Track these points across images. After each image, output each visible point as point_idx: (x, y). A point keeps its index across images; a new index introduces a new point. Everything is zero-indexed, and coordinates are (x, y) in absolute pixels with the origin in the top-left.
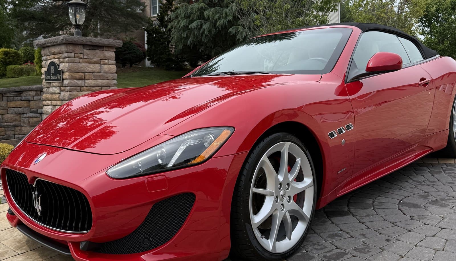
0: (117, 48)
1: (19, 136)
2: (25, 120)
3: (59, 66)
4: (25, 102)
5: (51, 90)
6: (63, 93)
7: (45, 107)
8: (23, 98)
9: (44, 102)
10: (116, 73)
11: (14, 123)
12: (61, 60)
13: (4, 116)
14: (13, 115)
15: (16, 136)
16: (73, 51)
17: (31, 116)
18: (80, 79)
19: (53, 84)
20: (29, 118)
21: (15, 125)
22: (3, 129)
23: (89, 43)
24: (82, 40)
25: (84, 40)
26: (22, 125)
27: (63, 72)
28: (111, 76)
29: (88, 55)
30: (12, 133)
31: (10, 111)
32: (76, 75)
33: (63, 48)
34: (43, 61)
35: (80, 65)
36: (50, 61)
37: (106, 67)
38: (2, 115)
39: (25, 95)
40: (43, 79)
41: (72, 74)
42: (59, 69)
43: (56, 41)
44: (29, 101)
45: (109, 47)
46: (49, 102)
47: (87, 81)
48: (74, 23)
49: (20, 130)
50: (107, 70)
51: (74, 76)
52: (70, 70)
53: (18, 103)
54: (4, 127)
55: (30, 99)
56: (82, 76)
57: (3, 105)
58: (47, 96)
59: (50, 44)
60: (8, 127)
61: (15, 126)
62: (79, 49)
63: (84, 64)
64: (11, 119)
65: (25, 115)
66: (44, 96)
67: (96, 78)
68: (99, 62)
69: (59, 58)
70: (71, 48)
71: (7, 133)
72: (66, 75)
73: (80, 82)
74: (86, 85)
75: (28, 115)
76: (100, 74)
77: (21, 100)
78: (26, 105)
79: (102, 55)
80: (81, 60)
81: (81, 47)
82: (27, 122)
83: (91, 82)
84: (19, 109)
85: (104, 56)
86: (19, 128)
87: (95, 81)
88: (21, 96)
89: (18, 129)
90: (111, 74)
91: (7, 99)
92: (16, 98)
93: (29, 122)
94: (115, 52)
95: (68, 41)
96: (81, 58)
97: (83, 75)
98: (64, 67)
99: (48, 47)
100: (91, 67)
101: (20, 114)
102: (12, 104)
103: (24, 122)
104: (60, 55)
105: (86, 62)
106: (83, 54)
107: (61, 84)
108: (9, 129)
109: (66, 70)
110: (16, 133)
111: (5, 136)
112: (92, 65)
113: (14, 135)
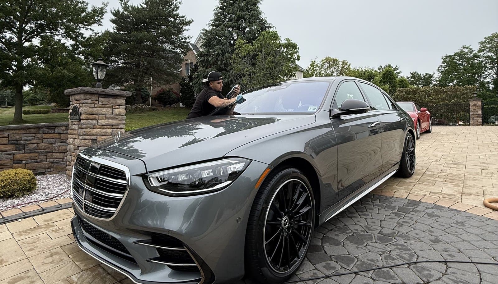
0: (127, 97)
1: (50, 160)
2: (56, 148)
3: (79, 109)
4: (57, 134)
5: (74, 127)
6: (80, 130)
7: (69, 139)
8: (56, 131)
9: (69, 136)
10: (125, 115)
11: (47, 150)
12: (81, 105)
13: (39, 145)
14: (46, 144)
15: (48, 160)
16: (90, 99)
17: (61, 145)
18: (94, 119)
19: (75, 122)
20: (59, 146)
21: (48, 151)
22: (37, 154)
23: (104, 93)
24: (97, 91)
25: (99, 91)
26: (53, 151)
27: (81, 114)
28: (121, 117)
29: (102, 102)
30: (45, 157)
31: (44, 141)
32: (91, 117)
33: (82, 96)
34: (70, 105)
35: (95, 109)
36: (74, 105)
37: (117, 111)
38: (37, 144)
39: (57, 129)
40: (69, 118)
41: (87, 116)
42: (79, 111)
43: (77, 91)
44: (61, 134)
45: (121, 96)
46: (72, 136)
47: (99, 121)
48: (96, 78)
49: (52, 155)
50: (117, 113)
51: (89, 117)
52: (85, 113)
53: (52, 135)
54: (38, 153)
55: (61, 133)
56: (95, 117)
57: (39, 137)
58: (71, 131)
59: (73, 93)
60: (42, 153)
61: (47, 153)
62: (94, 98)
63: (98, 108)
64: (44, 147)
65: (57, 144)
66: (70, 131)
67: (108, 119)
68: (111, 107)
69: (79, 104)
70: (88, 96)
71: (41, 157)
72: (83, 117)
73: (94, 122)
74: (99, 124)
75: (58, 144)
76: (111, 116)
77: (54, 133)
78: (57, 137)
79: (114, 102)
80: (96, 106)
81: (97, 96)
82: (58, 149)
83: (104, 122)
84: (52, 139)
85: (116, 103)
86: (51, 154)
87: (107, 121)
88: (55, 130)
89: (49, 154)
90: (121, 116)
91: (43, 132)
92: (50, 131)
93: (59, 149)
94: (126, 100)
95: (84, 91)
96: (97, 104)
97: (97, 116)
98: (82, 110)
99: (74, 95)
100: (104, 111)
101: (52, 143)
102: (46, 136)
103: (55, 149)
104: (81, 101)
105: (100, 107)
106: (98, 101)
107: (79, 123)
108: (43, 154)
109: (82, 113)
110: (48, 158)
111: (38, 160)
112: (105, 109)
113: (47, 159)
